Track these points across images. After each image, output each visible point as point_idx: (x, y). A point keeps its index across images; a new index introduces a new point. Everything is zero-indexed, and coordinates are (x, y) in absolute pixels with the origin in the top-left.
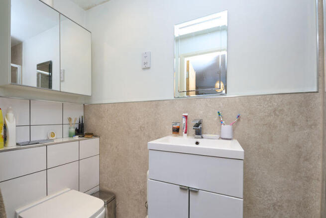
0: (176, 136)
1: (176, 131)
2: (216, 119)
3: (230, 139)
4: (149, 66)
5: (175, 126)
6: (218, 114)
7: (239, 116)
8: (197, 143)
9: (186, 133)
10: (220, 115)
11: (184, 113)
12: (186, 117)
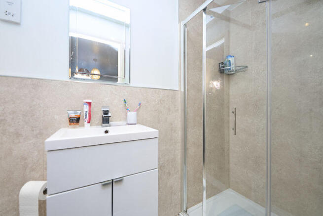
0: (74, 128)
1: (75, 121)
2: (121, 106)
3: (135, 124)
4: (18, 21)
5: (73, 115)
6: (123, 101)
7: (140, 104)
8: (106, 132)
9: (89, 122)
10: (125, 102)
11: (85, 99)
12: (90, 104)
